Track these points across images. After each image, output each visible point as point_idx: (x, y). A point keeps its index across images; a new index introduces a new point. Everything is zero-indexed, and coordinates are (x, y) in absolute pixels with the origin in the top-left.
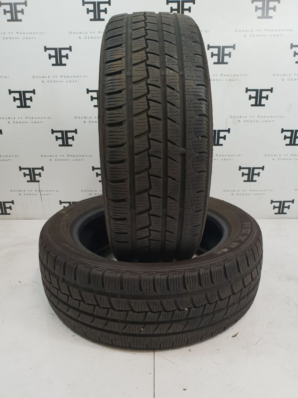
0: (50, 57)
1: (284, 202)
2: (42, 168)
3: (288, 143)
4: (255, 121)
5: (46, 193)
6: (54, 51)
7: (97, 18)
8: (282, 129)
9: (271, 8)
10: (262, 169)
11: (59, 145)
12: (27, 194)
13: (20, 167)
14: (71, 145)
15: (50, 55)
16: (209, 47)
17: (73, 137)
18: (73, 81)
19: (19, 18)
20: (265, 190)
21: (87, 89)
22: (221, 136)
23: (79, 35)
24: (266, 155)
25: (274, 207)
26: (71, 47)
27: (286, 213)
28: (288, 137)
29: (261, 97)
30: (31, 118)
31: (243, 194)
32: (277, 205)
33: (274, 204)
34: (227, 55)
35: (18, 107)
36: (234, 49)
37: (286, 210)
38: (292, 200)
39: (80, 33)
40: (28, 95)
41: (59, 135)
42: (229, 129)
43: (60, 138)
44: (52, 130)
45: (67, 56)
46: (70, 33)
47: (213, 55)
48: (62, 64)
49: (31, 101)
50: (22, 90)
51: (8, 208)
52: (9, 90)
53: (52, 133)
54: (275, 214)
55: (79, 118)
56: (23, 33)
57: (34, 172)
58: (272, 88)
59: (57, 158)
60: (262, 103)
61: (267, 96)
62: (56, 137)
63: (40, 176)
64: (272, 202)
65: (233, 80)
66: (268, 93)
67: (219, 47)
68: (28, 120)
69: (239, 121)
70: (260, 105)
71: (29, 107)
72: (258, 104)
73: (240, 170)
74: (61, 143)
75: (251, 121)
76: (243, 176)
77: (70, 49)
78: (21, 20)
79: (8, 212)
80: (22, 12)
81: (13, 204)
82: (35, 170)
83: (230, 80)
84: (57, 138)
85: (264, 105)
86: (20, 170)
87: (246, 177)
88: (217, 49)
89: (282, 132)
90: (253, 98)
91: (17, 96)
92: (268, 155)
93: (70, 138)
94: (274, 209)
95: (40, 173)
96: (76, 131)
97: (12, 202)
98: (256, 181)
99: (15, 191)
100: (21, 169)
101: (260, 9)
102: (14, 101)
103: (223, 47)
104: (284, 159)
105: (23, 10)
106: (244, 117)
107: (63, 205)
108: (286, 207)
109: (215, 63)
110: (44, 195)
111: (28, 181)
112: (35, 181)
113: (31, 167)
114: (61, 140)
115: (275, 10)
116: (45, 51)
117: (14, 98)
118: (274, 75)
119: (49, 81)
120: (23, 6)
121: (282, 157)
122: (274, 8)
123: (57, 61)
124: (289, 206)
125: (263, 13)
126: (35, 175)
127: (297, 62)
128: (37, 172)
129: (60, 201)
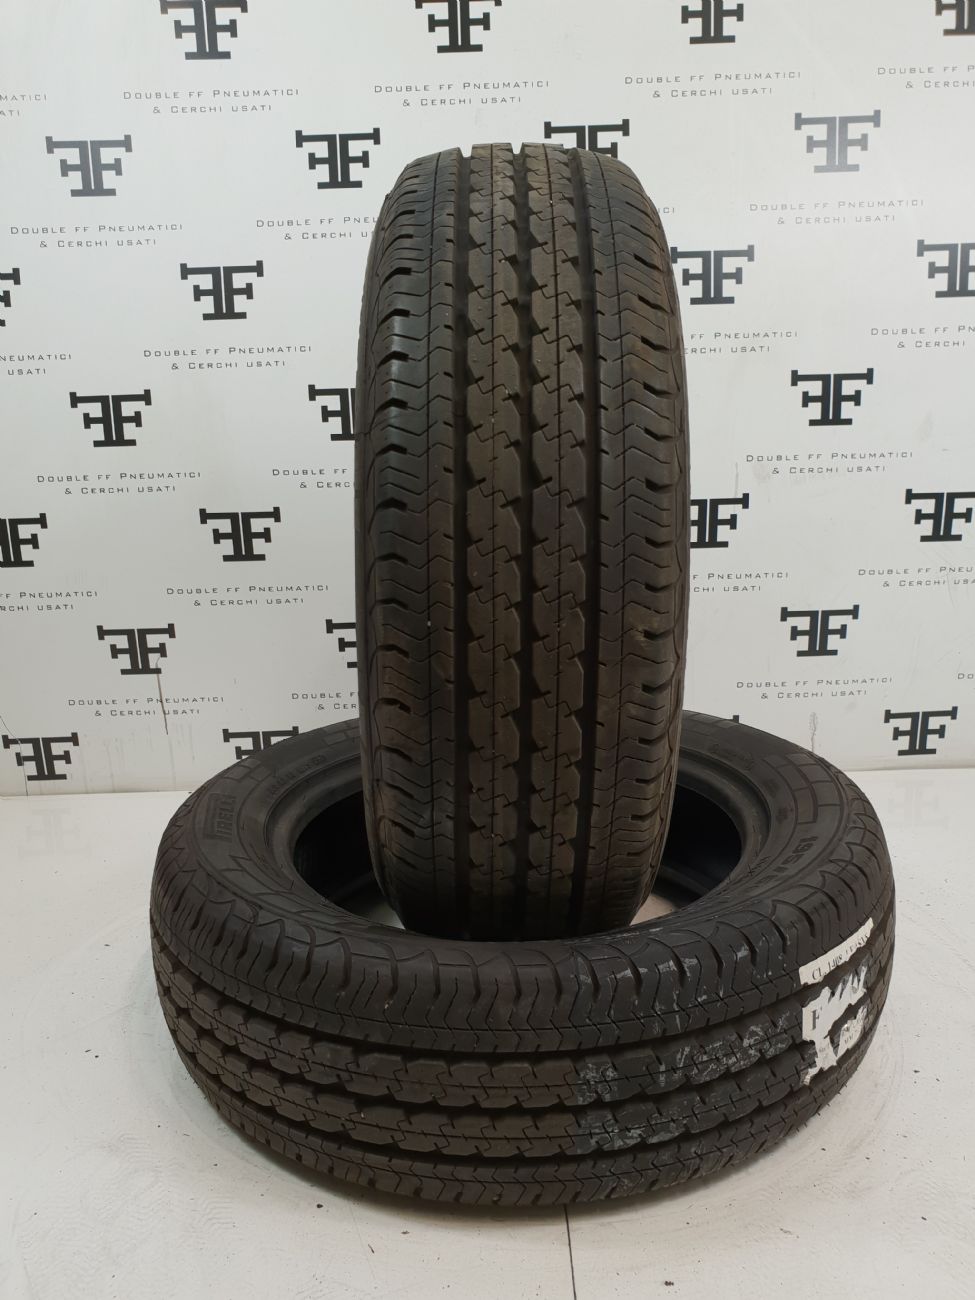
0: (198, 293)
1: (927, 715)
2: (170, 631)
3: (929, 532)
4: (825, 470)
5: (180, 707)
6: (209, 277)
7: (340, 180)
8: (909, 492)
9: (854, 143)
10: (851, 616)
11: (224, 556)
12: (121, 713)
13: (100, 628)
14: (262, 557)
15: (196, 288)
16: (676, 255)
17: (267, 530)
18: (268, 364)
19: (106, 186)
20: (864, 681)
21: (311, 387)
22: (721, 516)
23: (287, 229)
24: (861, 572)
25: (897, 733)
26: (260, 264)
27: (933, 751)
28: (927, 516)
29: (840, 398)
30: (138, 477)
31: (797, 695)
32: (905, 724)
33: (894, 723)
34: (729, 276)
35: (97, 444)
36: (751, 259)
37: (932, 741)
38: (950, 709)
39: (290, 223)
40: (127, 409)
41: (225, 526)
42: (746, 496)
43: (226, 536)
44: (202, 512)
45: (248, 291)
46: (260, 224)
47: (687, 277)
48: (231, 314)
49: (139, 424)
50: (110, 392)
51: (59, 758)
52: (73, 395)
53: (203, 521)
54: (901, 753)
55: (286, 473)
56: (117, 229)
57: (143, 642)
58: (870, 371)
59: (217, 597)
60: (844, 416)
61: (858, 393)
62: (216, 532)
63: (164, 655)
64: (889, 716)
65: (753, 349)
66: (861, 384)
67: (704, 255)
68: (126, 482)
69: (776, 471)
70: (838, 420)
71: (132, 443)
72: (831, 417)
73: (783, 619)
74: (231, 552)
75: (811, 470)
76: (793, 637)
77: (258, 269)
78: (112, 192)
79: (58, 772)
80: (117, 167)
81: (76, 743)
82: (149, 637)
83: (744, 349)
84: (218, 536)
85: (849, 422)
86: (101, 637)
87: (803, 643)
88: (699, 261)
89: (908, 501)
90: (815, 399)
91: (96, 410)
92: (867, 573)
93: (258, 535)
94: (895, 738)
95: (163, 646)
96: (276, 514)
97: (74, 739)
98: (834, 653)
99: (82, 702)
100: (102, 633)
101: (820, 144)
102: (87, 426)
103: (715, 252)
104: (920, 583)
105: (118, 161)
106: (791, 457)
107: (235, 742)
108: (934, 732)
109: (694, 301)
110: (176, 712)
111: (124, 672)
112: (147, 670)
113: (135, 626)
114: (229, 542)
115: (865, 148)
116: (184, 277)
117: (86, 416)
118: (874, 332)
119: (192, 366)
120: (119, 152)
121: (913, 576)
122: (863, 142)
123: (217, 304)
124: (943, 728)
125: (830, 157)
126: (146, 651)
127: (939, 294)
128: (153, 641)
129: (225, 731)
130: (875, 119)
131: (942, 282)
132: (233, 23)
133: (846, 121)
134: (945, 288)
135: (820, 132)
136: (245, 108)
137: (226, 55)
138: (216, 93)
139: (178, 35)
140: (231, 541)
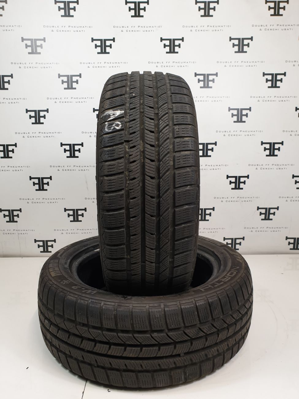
0: (31, 117)
1: (236, 239)
2: (20, 210)
3: (234, 187)
5: (23, 232)
6: (34, 113)
7: (70, 87)
8: (227, 176)
9: (211, 81)
10: (212, 210)
11: (36, 189)
12: (6, 233)
14: (46, 190)
15: (30, 116)
17: (48, 182)
18: (49, 137)
19: (6, 87)
20: (217, 229)
21: (61, 143)
23: (55, 100)
24: (215, 198)
25: (227, 244)
26: (48, 109)
27: (238, 249)
28: (233, 183)
29: (207, 150)
30: (13, 167)
32: (229, 241)
33: (226, 241)
37: (238, 246)
38: (242, 237)
40: (10, 148)
41: (36, 181)
43: (36, 184)
44: (30, 177)
45: (44, 117)
48: (40, 123)
49: (13, 152)
50: (6, 143)
53: (30, 180)
55: (54, 166)
56: (8, 99)
57: (13, 213)
58: (216, 142)
59: (34, 201)
60: (209, 155)
61: (213, 148)
62: (34, 182)
63: (18, 217)
66: (213, 146)
68: (9, 168)
70: (207, 156)
71: (11, 157)
72: (205, 155)
74: (38, 188)
77: (47, 111)
78: (7, 89)
80: (9, 82)
82: (14, 212)
84: (34, 184)
85: (210, 156)
89: (227, 178)
90: (201, 150)
92: (216, 198)
93: (46, 184)
95: (18, 214)
96: (50, 178)
98: (208, 220)
101: (201, 81)
104: (232, 201)
105: (9, 81)
107: (38, 243)
108: (238, 244)
110: (21, 234)
111: (7, 222)
112: (14, 221)
113: (11, 209)
114: (37, 186)
116: (27, 112)
118: (217, 132)
119: (28, 137)
120: (10, 78)
121: (230, 199)
122: (213, 81)
123: (36, 120)
124: (240, 242)
125: (204, 84)
126: (13, 216)
127: (235, 122)
128: (15, 213)
129: (35, 240)
130: (216, 75)
131: (235, 118)
132: (41, 45)
133: (208, 75)
134: (236, 120)
135: (201, 78)
136: (44, 67)
137: (40, 53)
138: (36, 63)
139: (26, 48)
140: (38, 185)
